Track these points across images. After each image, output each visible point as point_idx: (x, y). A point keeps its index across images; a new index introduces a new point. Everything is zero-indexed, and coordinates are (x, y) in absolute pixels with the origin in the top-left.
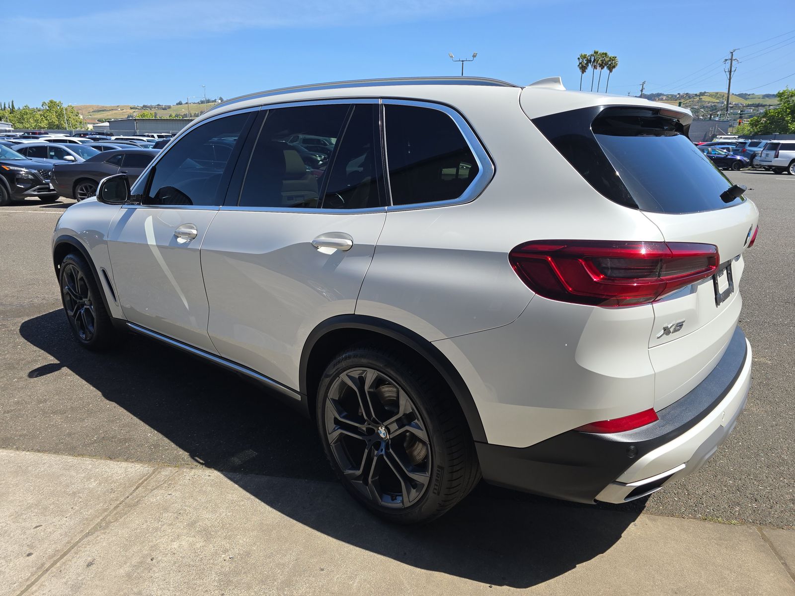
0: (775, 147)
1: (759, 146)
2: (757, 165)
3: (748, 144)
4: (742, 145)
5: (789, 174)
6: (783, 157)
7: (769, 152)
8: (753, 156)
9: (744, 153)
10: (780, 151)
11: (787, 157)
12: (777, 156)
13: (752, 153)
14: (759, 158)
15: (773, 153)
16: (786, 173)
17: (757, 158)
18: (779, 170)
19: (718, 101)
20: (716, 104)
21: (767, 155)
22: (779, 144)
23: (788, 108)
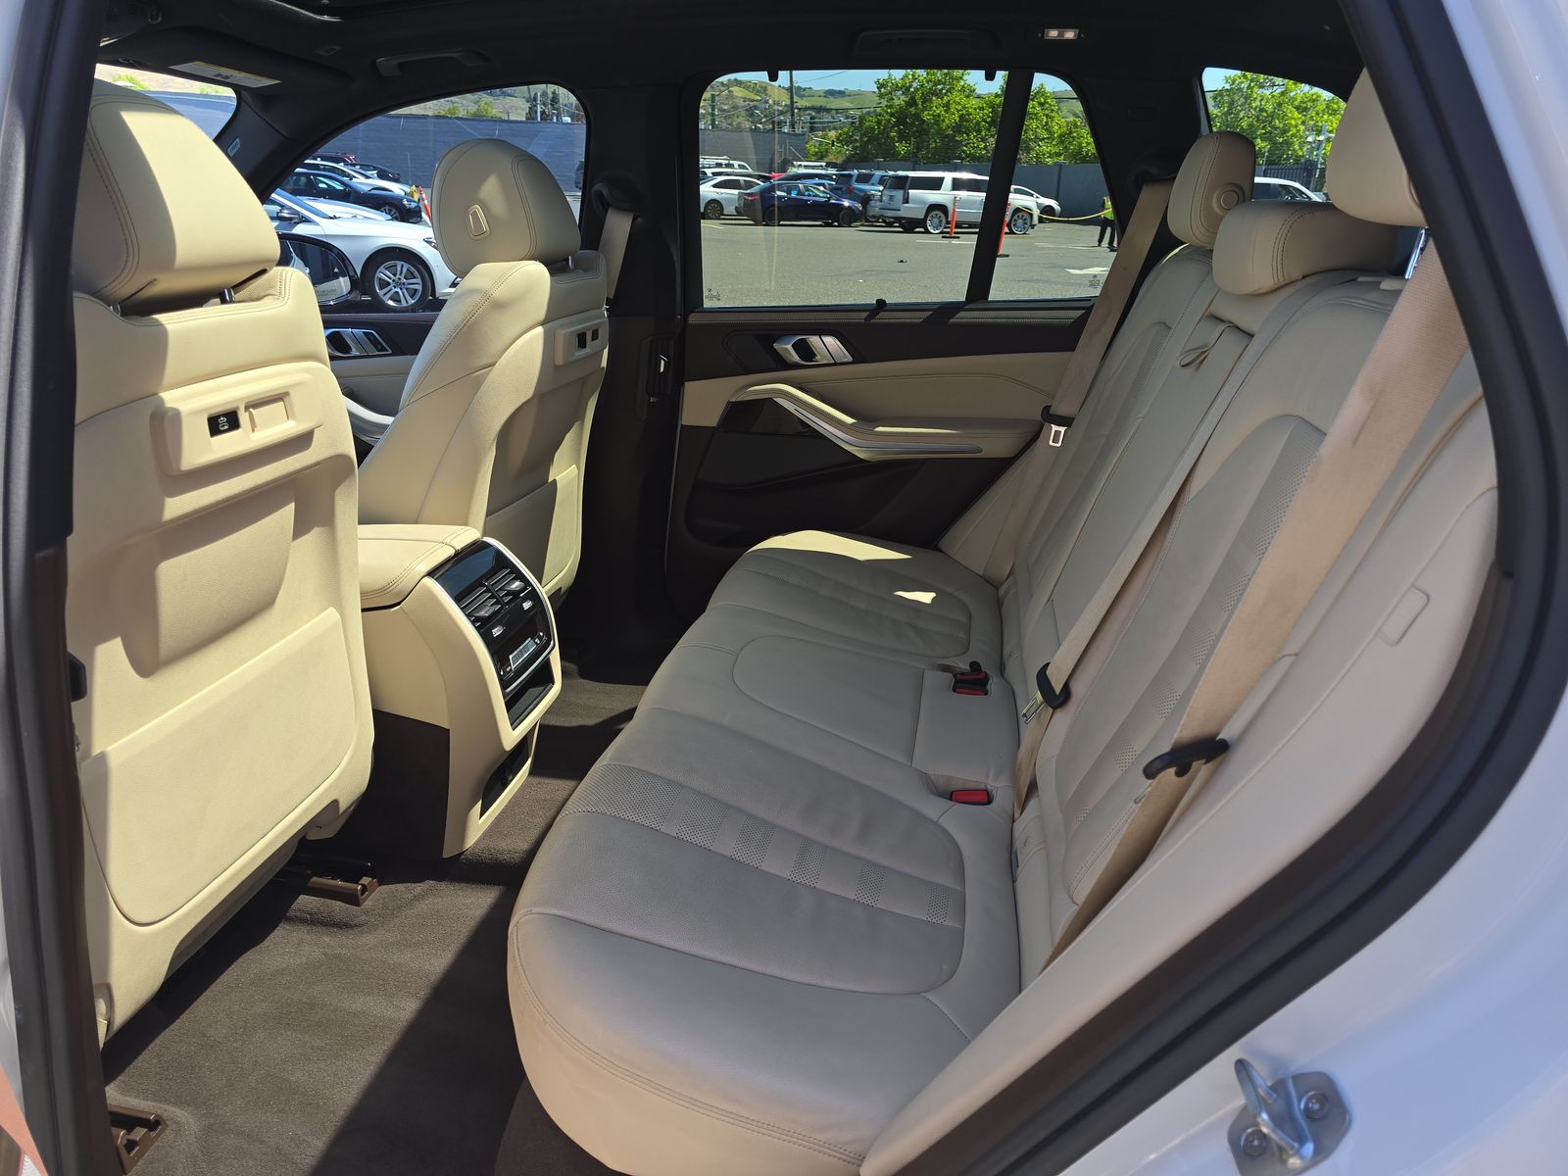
0: (902, 184)
1: (871, 181)
2: (874, 217)
3: (854, 178)
4: (845, 179)
5: (927, 232)
6: (917, 201)
7: (894, 193)
8: (866, 200)
9: (850, 194)
10: (910, 191)
11: (921, 201)
12: (906, 200)
13: (863, 194)
14: (878, 204)
15: (899, 194)
16: (922, 230)
17: (872, 203)
18: (910, 226)
19: (759, 98)
20: (757, 103)
21: (891, 197)
22: (907, 177)
23: (892, 115)
